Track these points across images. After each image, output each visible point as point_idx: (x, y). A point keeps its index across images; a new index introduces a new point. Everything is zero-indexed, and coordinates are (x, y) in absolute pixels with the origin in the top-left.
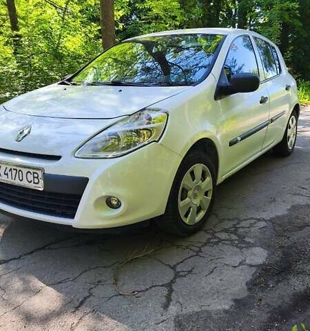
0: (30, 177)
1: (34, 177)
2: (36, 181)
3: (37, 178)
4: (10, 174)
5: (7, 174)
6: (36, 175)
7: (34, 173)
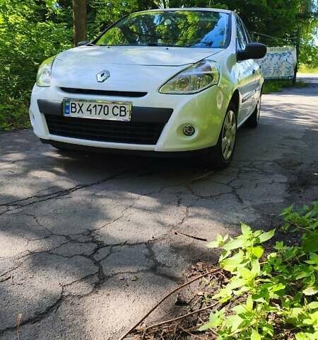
0: (117, 111)
1: (121, 111)
2: (123, 113)
3: (125, 111)
4: (93, 110)
5: (91, 111)
6: (123, 109)
7: (121, 107)
